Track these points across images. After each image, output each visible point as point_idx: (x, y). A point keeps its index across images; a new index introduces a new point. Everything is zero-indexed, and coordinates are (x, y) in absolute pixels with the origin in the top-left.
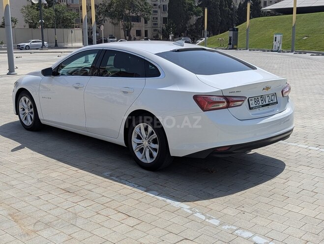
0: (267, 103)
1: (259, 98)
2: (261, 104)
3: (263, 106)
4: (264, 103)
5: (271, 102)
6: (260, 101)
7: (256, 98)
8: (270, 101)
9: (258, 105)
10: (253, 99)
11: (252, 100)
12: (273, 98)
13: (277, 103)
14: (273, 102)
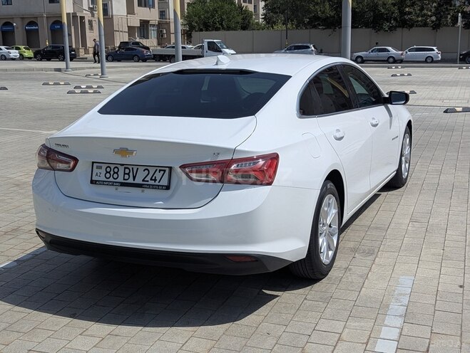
0: (139, 180)
1: (121, 167)
2: (121, 179)
3: (123, 184)
4: (130, 181)
5: (152, 183)
6: (121, 173)
7: (112, 167)
8: (147, 179)
9: (111, 179)
10: (104, 166)
11: (99, 167)
12: (158, 175)
13: (168, 188)
14: (157, 183)
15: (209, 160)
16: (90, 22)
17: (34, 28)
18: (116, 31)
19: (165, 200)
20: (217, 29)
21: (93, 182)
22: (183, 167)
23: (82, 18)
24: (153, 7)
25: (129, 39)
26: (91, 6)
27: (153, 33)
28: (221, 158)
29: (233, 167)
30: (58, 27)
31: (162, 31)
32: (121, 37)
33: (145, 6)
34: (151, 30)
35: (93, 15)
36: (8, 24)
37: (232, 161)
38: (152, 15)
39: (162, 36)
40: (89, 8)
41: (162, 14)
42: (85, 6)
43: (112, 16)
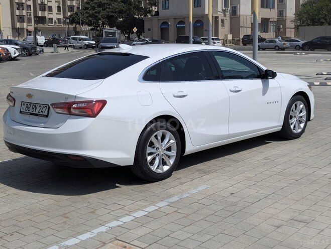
0: (37, 112)
1: (32, 105)
2: (30, 112)
3: (31, 114)
4: (34, 112)
5: (41, 113)
6: (31, 108)
7: (29, 104)
8: (40, 111)
9: (27, 111)
10: (26, 104)
11: (24, 105)
12: (44, 109)
13: (47, 116)
14: (43, 114)
15: (63, 102)
16: (223, 21)
17: (182, 25)
18: (242, 27)
19: (44, 123)
20: (322, 24)
21: (21, 112)
22: (52, 105)
23: (217, 18)
24: (273, 7)
25: (251, 33)
26: (224, 9)
27: (272, 28)
28: (69, 101)
29: (74, 106)
30: (199, 24)
31: (279, 26)
32: (245, 31)
33: (267, 8)
34: (271, 26)
35: (225, 15)
36: (165, 23)
37: (74, 103)
38: (272, 14)
39: (279, 30)
40: (223, 10)
41: (281, 13)
42: (220, 9)
43: (239, 15)
